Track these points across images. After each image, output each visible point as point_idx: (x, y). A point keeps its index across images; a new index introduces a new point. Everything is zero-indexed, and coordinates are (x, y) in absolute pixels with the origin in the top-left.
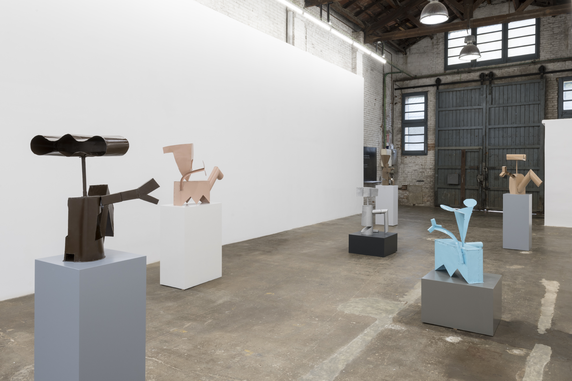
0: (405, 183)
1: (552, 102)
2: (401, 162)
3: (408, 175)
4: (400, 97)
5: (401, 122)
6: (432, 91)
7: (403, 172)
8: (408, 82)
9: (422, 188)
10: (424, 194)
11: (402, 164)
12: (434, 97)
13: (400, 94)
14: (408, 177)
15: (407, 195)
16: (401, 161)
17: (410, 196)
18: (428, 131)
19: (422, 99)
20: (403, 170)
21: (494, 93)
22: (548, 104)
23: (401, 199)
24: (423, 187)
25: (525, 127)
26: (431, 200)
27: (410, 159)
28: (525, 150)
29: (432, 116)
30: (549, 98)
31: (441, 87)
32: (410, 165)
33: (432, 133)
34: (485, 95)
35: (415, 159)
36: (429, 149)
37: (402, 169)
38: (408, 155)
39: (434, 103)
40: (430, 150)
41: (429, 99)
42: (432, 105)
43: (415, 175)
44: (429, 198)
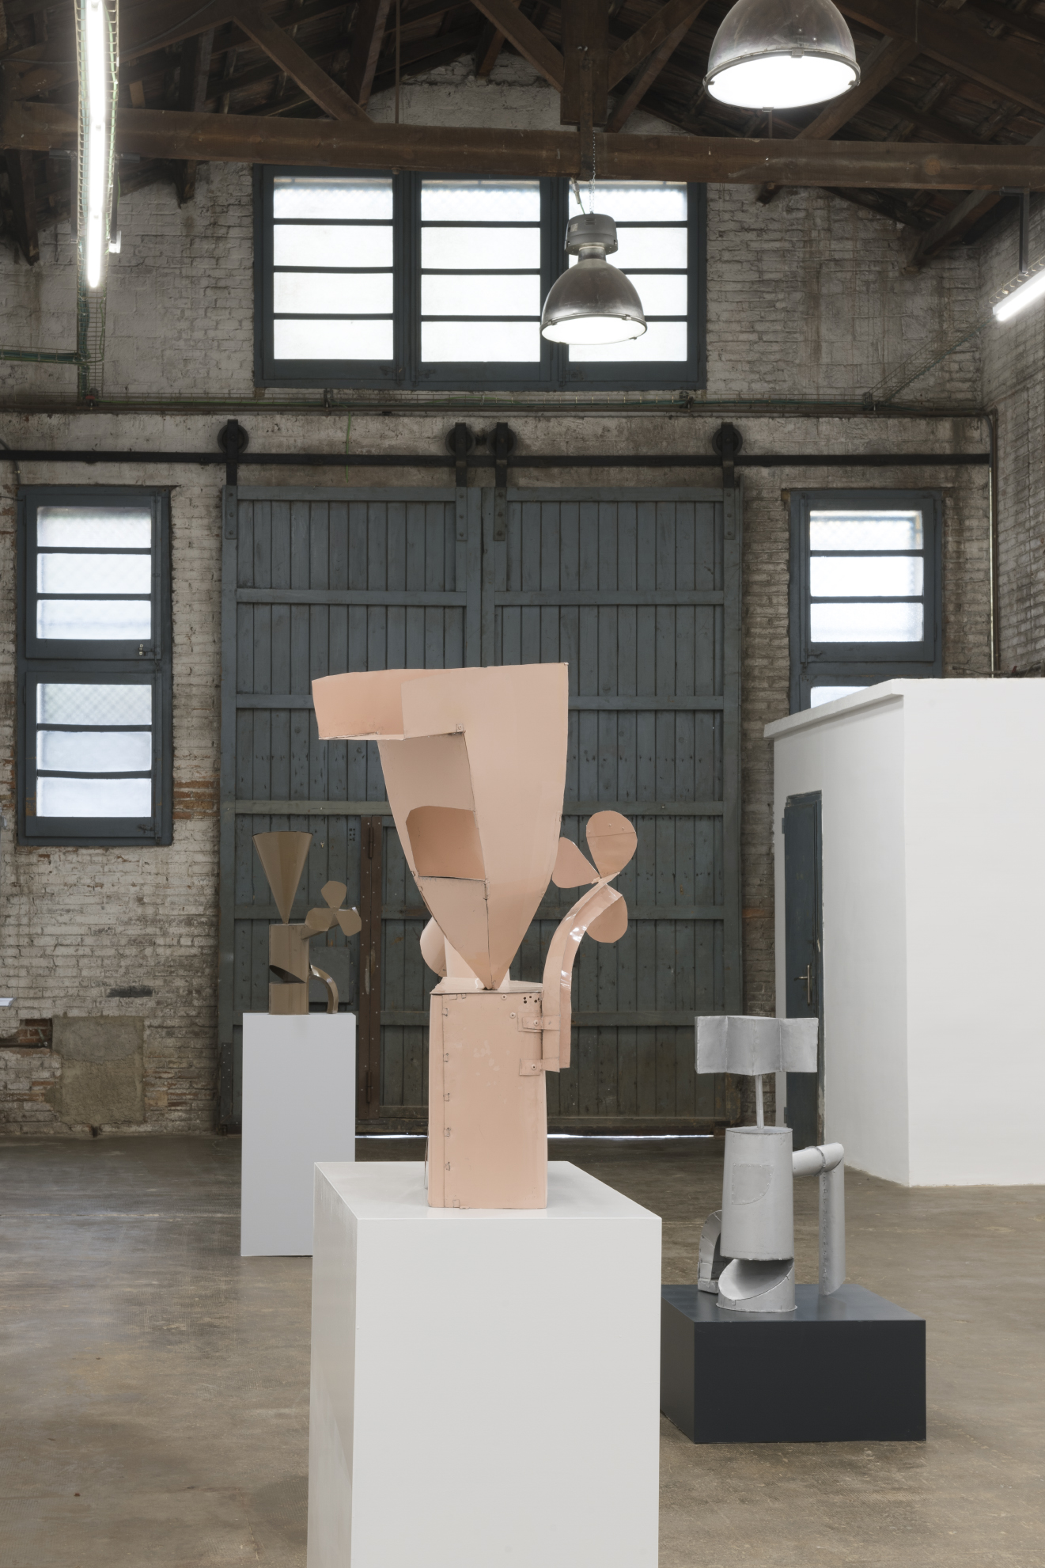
0: (36, 1004)
1: (765, 600)
2: (14, 885)
3: (59, 962)
4: (9, 502)
5: (12, 648)
6: (196, 490)
7: (25, 941)
8: (56, 420)
9: (143, 1029)
10: (150, 1066)
11: (22, 893)
12: (205, 522)
13: (6, 487)
14: (60, 972)
15: (53, 1075)
16: (13, 879)
17: (67, 1081)
18: (176, 712)
19: (137, 530)
20: (25, 930)
22: (751, 609)
23: (15, 1105)
24: (147, 1023)
25: (656, 711)
26: (195, 1095)
27: (69, 866)
29: (197, 627)
30: (756, 583)
31: (244, 472)
32: (72, 901)
33: (195, 722)
34: (475, 541)
35: (98, 868)
36: (179, 808)
37: (19, 925)
38: (58, 846)
39: (206, 554)
40: (188, 817)
41: (178, 532)
42: (197, 564)
43: (102, 958)
44: (182, 1088)
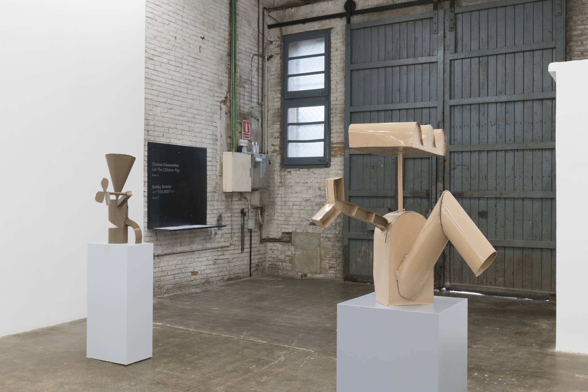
0: (286, 227)
1: (580, 43)
2: (280, 183)
3: (294, 211)
4: (279, 42)
5: (280, 96)
6: (339, 28)
7: (283, 203)
8: (294, 9)
9: (320, 238)
10: (323, 252)
11: (282, 186)
12: (342, 40)
13: (278, 37)
14: (294, 215)
15: (292, 253)
16: (280, 181)
17: (296, 256)
18: (332, 116)
19: (320, 48)
20: (283, 199)
21: (459, 26)
22: (573, 48)
23: (281, 263)
24: (322, 236)
25: (524, 101)
26: (338, 264)
27: (297, 176)
28: (525, 152)
29: (339, 82)
30: (575, 35)
31: (356, 19)
32: (298, 189)
33: (338, 119)
34: (441, 33)
35: (306, 176)
36: (333, 153)
37: (282, 197)
38: (293, 168)
39: (342, 53)
40: (335, 156)
41: (332, 45)
42: (339, 57)
43: (307, 210)
44: (333, 262)
